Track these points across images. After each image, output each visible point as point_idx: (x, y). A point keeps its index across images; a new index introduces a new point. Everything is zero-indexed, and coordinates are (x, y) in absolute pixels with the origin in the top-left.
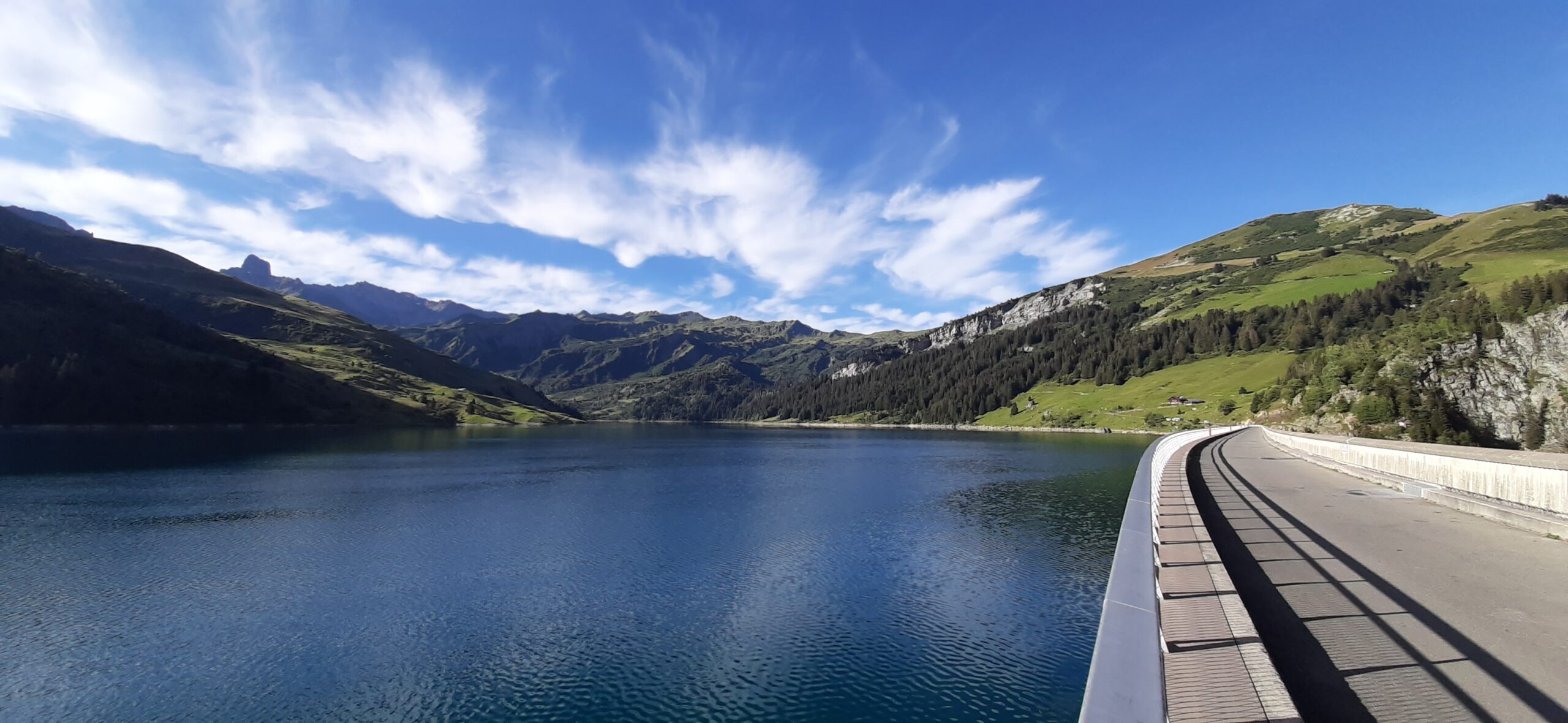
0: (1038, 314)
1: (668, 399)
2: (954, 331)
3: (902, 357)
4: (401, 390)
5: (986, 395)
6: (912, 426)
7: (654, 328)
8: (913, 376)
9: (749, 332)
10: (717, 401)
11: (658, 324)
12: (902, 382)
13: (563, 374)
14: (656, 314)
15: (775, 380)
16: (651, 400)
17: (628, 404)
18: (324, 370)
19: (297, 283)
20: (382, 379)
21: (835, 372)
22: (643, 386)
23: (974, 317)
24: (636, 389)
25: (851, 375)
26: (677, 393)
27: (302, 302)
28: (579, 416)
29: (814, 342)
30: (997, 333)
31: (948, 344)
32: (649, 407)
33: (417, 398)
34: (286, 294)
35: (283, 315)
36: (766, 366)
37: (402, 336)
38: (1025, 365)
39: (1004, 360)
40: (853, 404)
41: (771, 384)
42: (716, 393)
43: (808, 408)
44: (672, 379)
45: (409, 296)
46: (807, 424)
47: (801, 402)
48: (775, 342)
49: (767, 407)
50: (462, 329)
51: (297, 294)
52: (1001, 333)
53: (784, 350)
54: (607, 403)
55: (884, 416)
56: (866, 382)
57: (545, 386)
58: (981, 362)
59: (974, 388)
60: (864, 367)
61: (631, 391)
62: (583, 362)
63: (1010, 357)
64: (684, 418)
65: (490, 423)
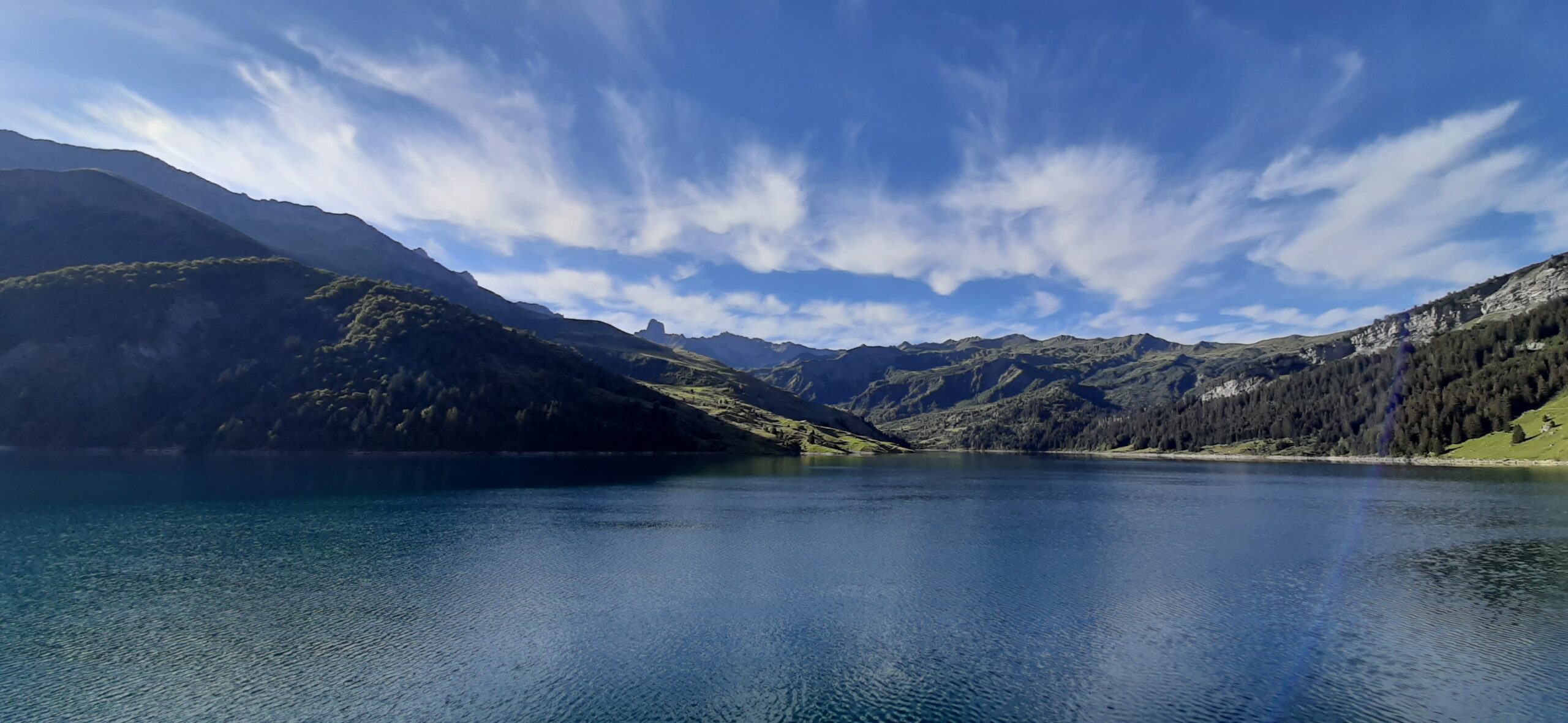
0: (1547, 294)
1: (997, 427)
2: (1393, 329)
3: (1306, 369)
4: (756, 423)
5: (1463, 415)
6: (1333, 459)
7: (977, 355)
8: (1327, 392)
9: (1086, 351)
10: (1054, 428)
11: (979, 350)
12: (1310, 401)
13: (889, 405)
14: (978, 340)
15: (1124, 404)
16: (978, 429)
17: (956, 434)
18: (701, 407)
19: (681, 338)
20: (742, 414)
21: (1206, 391)
22: (969, 415)
23: (1428, 307)
24: (962, 417)
25: (1229, 395)
26: (1006, 421)
27: (685, 353)
28: (907, 445)
29: (1173, 358)
30: (1473, 328)
31: (1384, 347)
32: (977, 436)
33: (769, 429)
34: (675, 347)
35: (673, 364)
36: (1111, 389)
37: (755, 376)
38: (1532, 370)
39: (1490, 365)
40: (1237, 431)
41: (1118, 408)
42: (1051, 420)
43: (1172, 436)
44: (1000, 406)
45: (758, 341)
46: (1171, 455)
47: (1161, 428)
48: (1118, 362)
49: (1115, 436)
50: (800, 367)
51: (682, 347)
52: (1482, 326)
53: (1132, 369)
54: (934, 432)
55: (1285, 446)
56: (1252, 403)
57: (873, 417)
58: (1448, 368)
59: (1440, 407)
60: (1248, 386)
61: (957, 420)
62: (907, 392)
63: (1503, 360)
64: (1016, 448)
65: (828, 452)
